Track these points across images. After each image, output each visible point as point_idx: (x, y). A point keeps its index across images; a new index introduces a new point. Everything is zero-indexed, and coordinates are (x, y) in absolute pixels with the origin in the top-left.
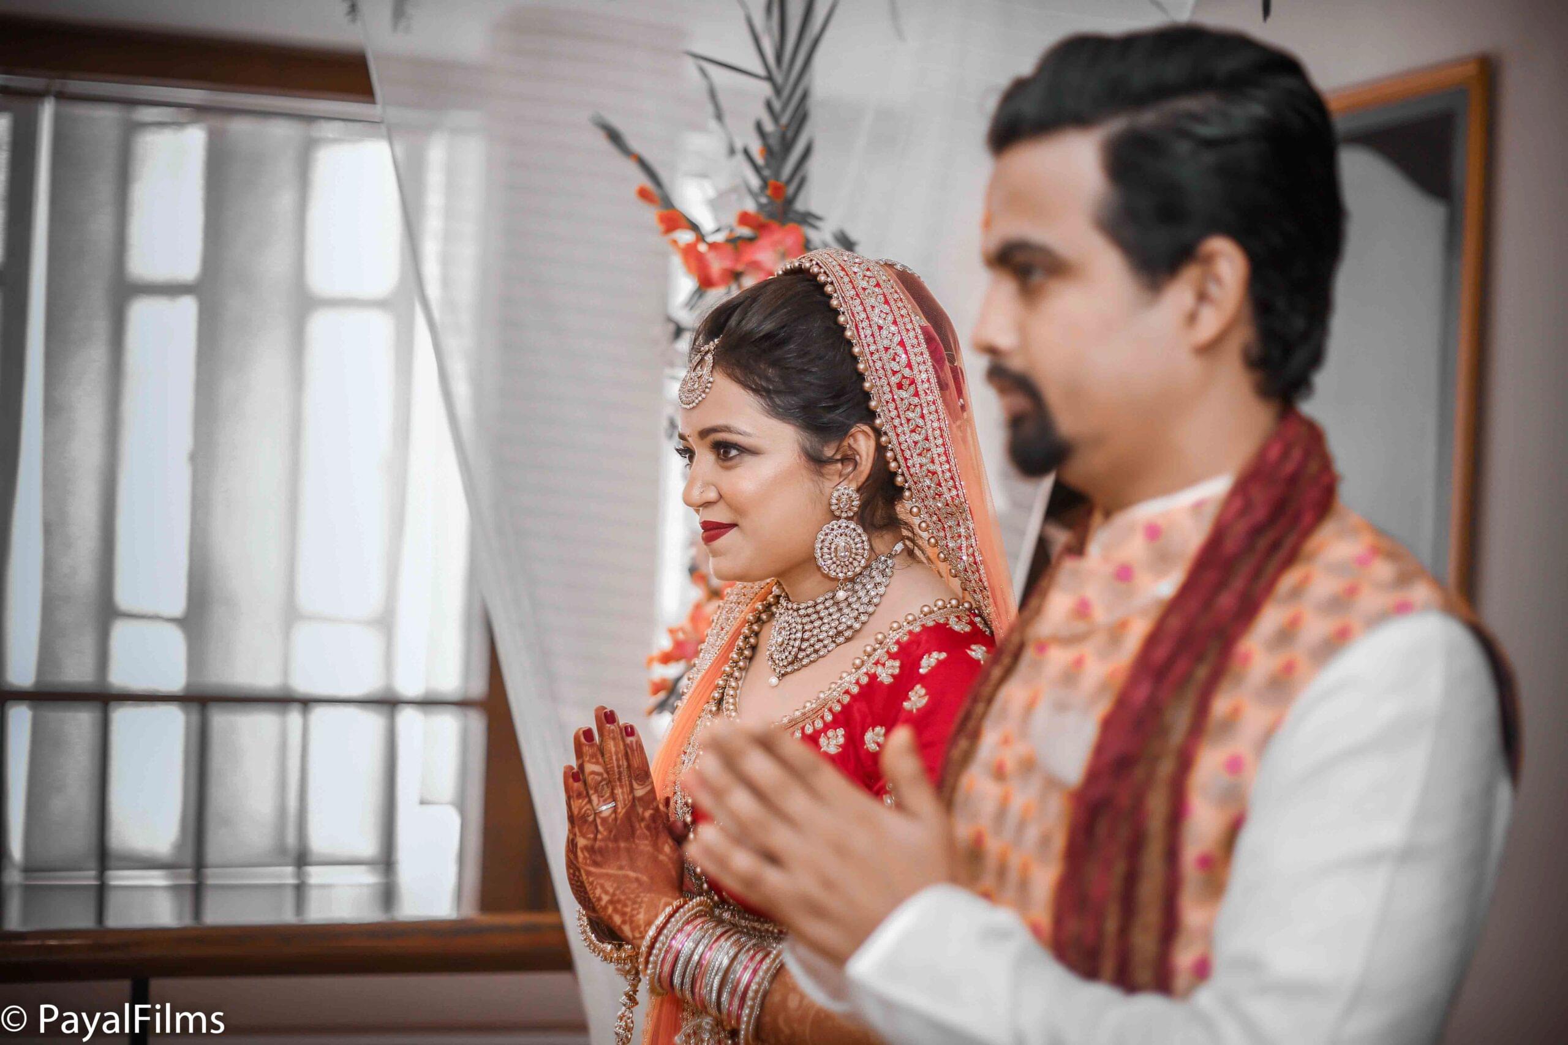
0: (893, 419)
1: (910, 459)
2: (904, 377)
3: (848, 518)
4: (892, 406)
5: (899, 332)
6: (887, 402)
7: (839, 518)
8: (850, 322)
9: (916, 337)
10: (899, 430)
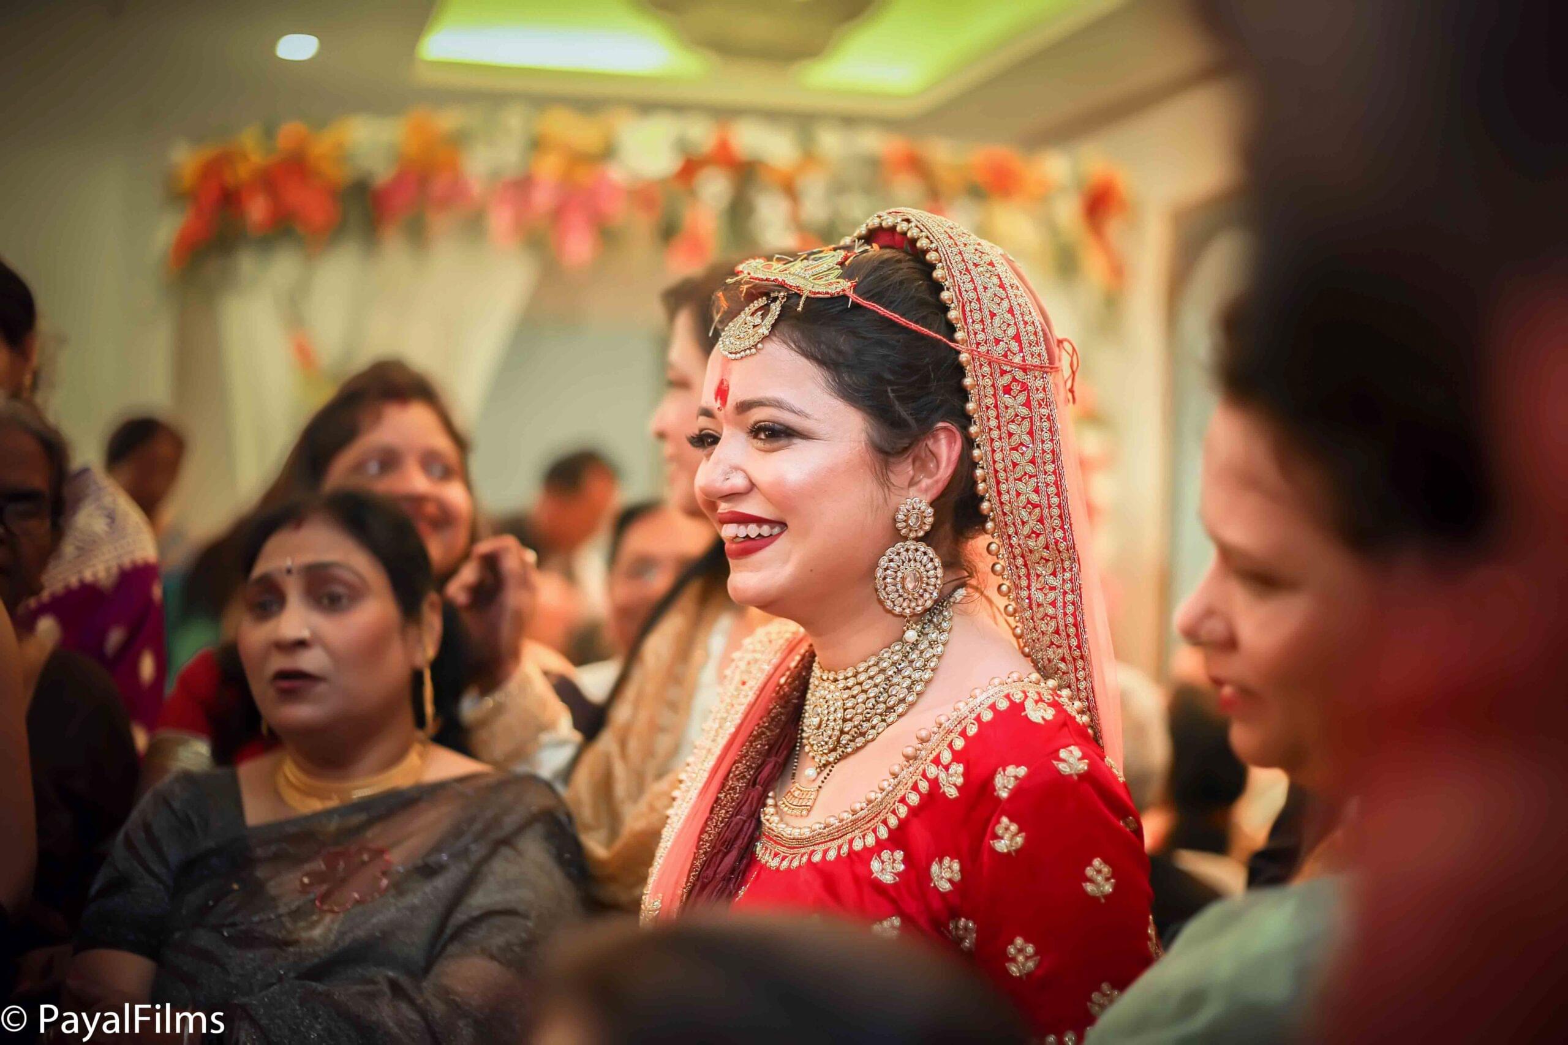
0: (991, 429)
1: (1004, 483)
2: (1014, 380)
3: (917, 539)
4: (992, 413)
5: (1015, 324)
6: (988, 408)
7: (905, 538)
8: (955, 301)
9: (1035, 334)
10: (997, 444)
